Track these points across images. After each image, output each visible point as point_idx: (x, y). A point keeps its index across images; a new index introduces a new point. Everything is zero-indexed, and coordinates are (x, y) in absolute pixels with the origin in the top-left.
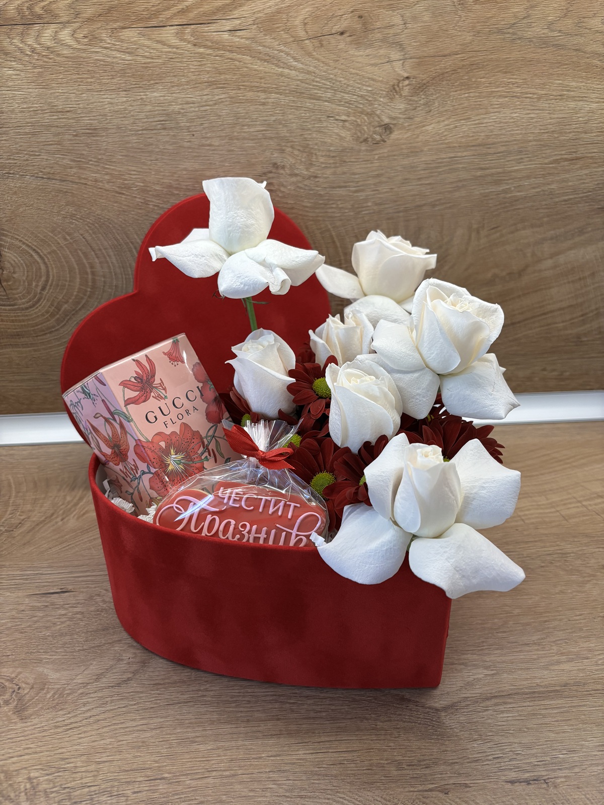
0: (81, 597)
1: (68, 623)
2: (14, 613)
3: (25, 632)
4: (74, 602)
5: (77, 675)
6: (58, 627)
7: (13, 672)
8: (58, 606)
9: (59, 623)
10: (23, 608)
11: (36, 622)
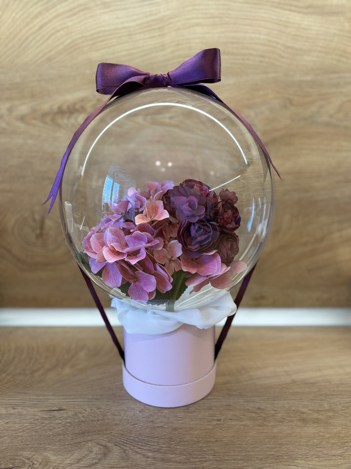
0: (70, 413)
1: (62, 428)
2: (32, 420)
3: (38, 432)
4: (66, 416)
5: (66, 459)
6: (57, 430)
7: (30, 454)
8: (57, 418)
9: (57, 428)
10: (37, 418)
11: (44, 426)
